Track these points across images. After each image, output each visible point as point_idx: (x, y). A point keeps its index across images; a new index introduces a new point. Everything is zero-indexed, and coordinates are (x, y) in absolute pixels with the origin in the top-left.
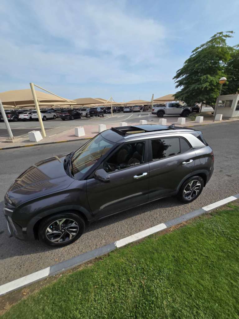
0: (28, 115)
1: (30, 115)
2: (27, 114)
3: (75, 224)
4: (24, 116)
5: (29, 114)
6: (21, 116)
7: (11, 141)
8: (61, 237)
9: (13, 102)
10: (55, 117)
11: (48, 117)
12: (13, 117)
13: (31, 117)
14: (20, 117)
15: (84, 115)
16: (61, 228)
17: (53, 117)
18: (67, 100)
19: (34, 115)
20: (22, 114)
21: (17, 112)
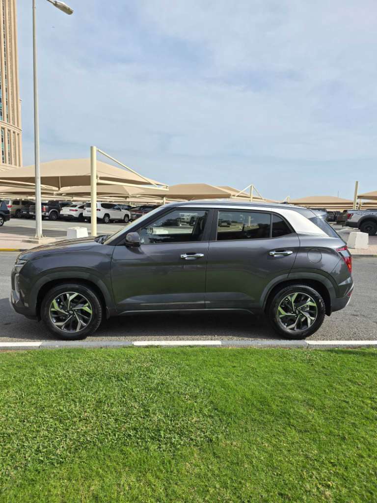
0: (76, 210)
1: (80, 211)
2: (76, 208)
3: (88, 306)
4: (70, 210)
5: (79, 208)
6: (65, 211)
7: (36, 240)
8: (65, 322)
9: (58, 177)
10: (126, 219)
11: (112, 217)
12: (51, 211)
13: (81, 214)
14: (61, 213)
15: (186, 220)
16: (70, 307)
17: (123, 218)
18: (151, 182)
19: (88, 211)
20: (68, 207)
21: (60, 202)
